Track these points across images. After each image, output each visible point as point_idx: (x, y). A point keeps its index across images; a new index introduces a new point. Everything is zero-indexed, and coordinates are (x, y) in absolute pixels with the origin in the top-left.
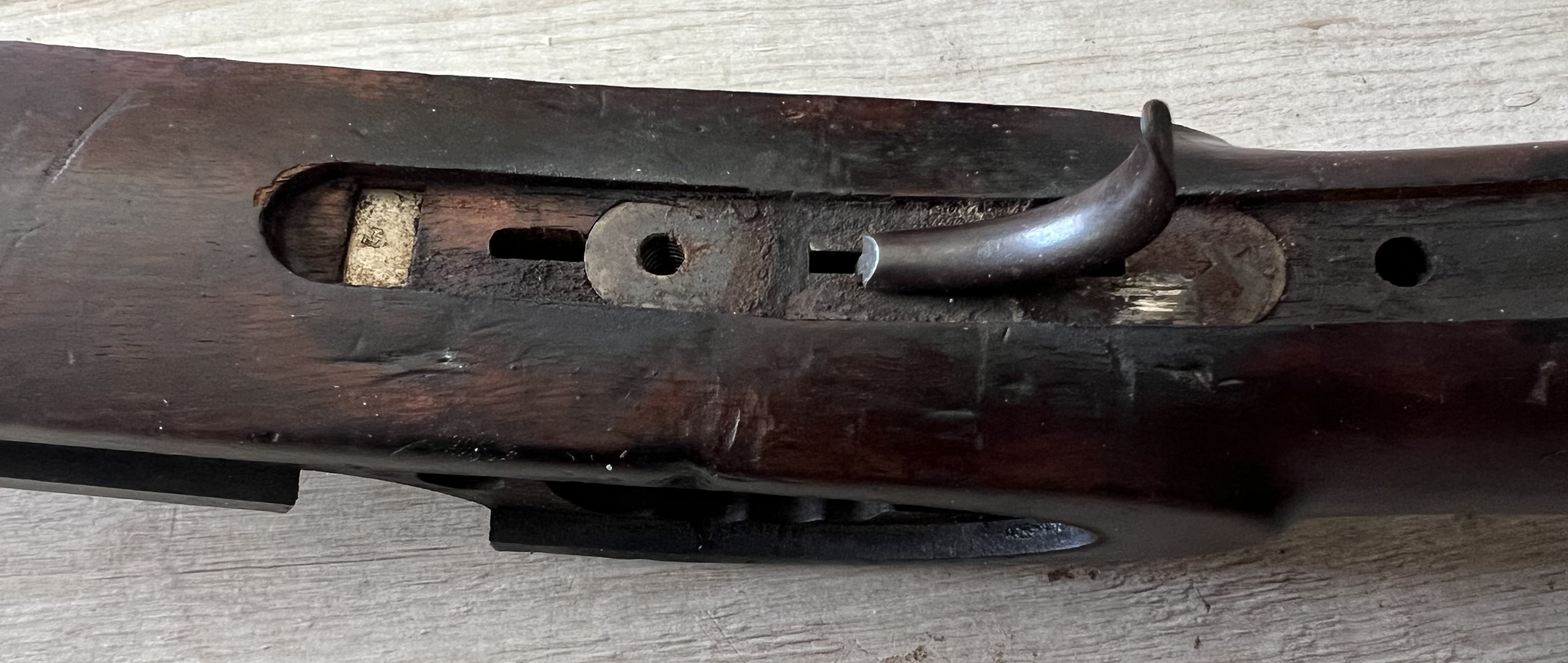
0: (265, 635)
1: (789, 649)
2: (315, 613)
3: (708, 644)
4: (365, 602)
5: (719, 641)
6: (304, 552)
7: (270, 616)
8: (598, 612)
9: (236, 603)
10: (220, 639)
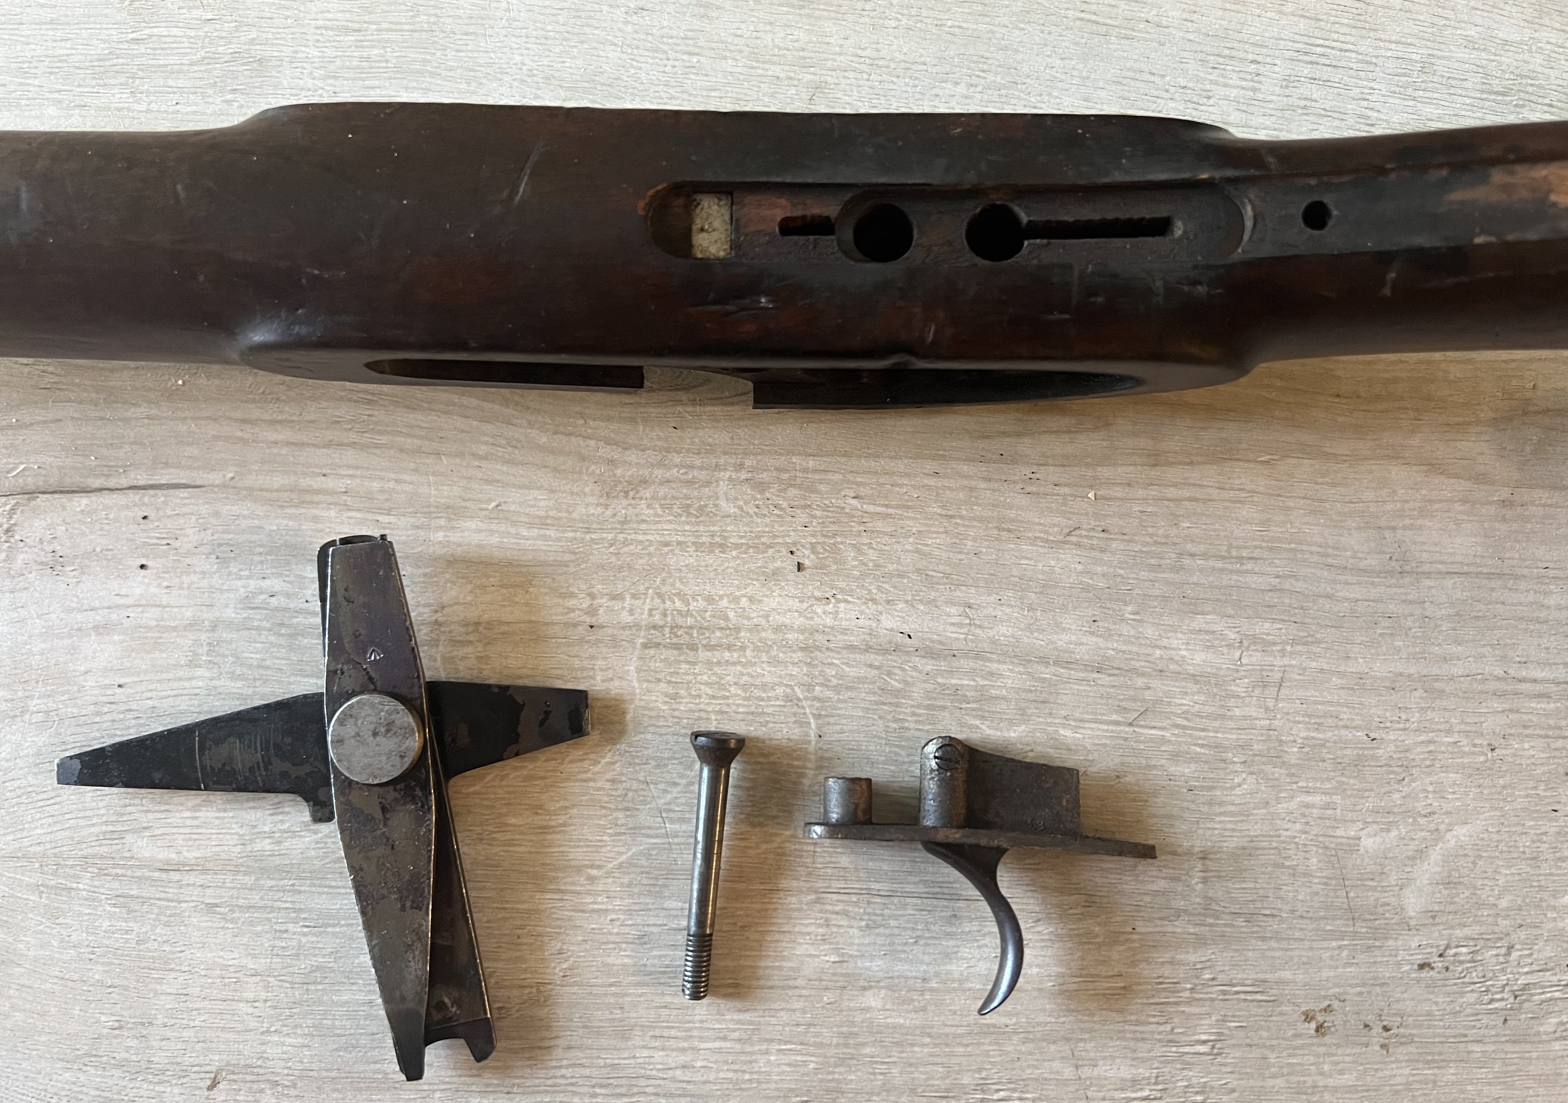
0: (884, 945)
1: (1242, 996)
2: (919, 933)
3: (1189, 986)
4: (954, 929)
5: (1196, 985)
6: (909, 888)
7: (888, 931)
8: (1115, 955)
9: (861, 919)
10: (852, 944)
